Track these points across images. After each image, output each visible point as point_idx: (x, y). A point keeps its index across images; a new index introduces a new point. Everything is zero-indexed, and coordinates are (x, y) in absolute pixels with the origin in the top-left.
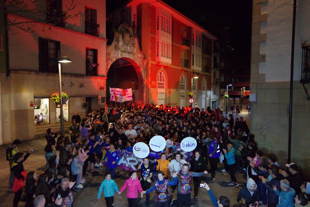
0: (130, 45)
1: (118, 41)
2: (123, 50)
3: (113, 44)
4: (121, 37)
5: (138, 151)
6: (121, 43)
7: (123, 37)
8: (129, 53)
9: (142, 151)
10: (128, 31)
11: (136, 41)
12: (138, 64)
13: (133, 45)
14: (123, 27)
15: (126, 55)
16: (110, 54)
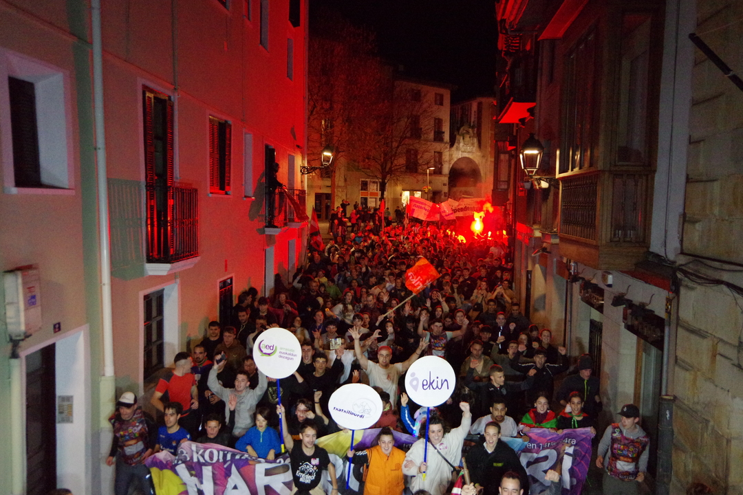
0: (470, 145)
1: (459, 143)
2: (463, 150)
3: (455, 146)
4: (462, 138)
6: (461, 144)
7: (463, 139)
8: (469, 152)
10: (468, 132)
11: (475, 140)
12: (477, 162)
13: (473, 144)
14: (464, 130)
15: (466, 155)
16: (452, 155)
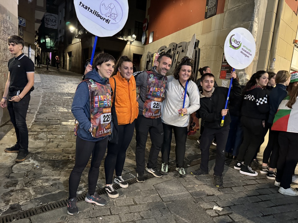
5: (235, 48)
9: (242, 52)
